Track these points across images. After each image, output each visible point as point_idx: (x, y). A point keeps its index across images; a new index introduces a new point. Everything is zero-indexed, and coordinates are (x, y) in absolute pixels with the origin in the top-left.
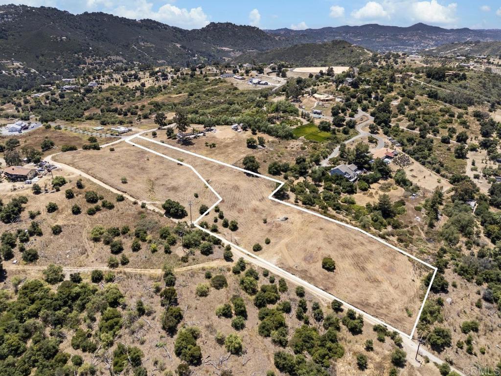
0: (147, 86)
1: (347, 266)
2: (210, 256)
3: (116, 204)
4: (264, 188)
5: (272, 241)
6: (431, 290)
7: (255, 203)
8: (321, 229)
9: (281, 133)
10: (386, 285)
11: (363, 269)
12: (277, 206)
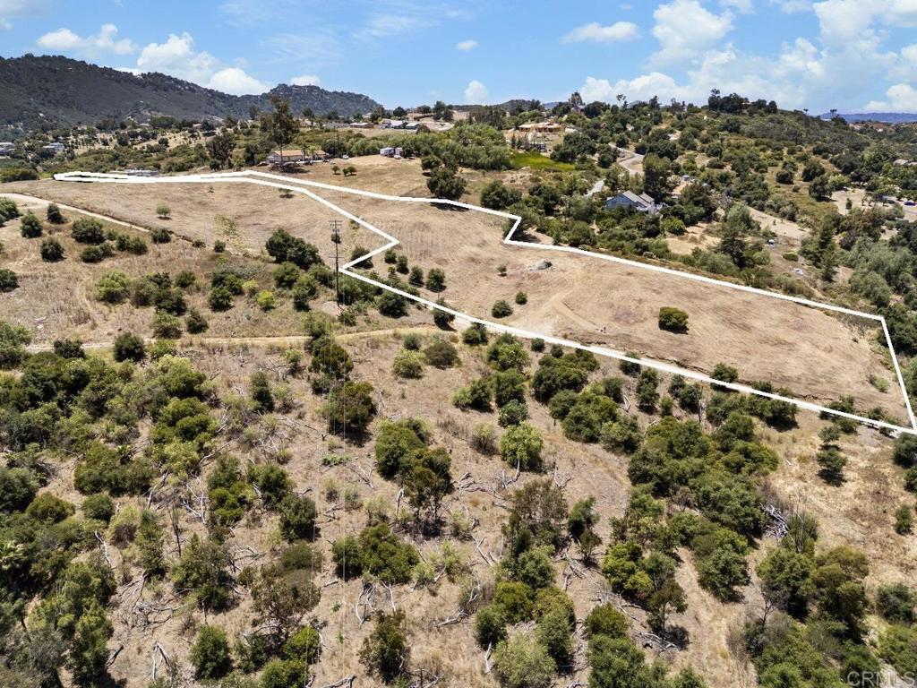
0: (173, 145)
1: (710, 324)
2: (403, 318)
3: (152, 247)
4: (481, 227)
5: (530, 298)
6: (897, 352)
7: (468, 250)
8: (629, 274)
9: (484, 159)
10: (806, 348)
11: (746, 328)
12: (518, 252)
